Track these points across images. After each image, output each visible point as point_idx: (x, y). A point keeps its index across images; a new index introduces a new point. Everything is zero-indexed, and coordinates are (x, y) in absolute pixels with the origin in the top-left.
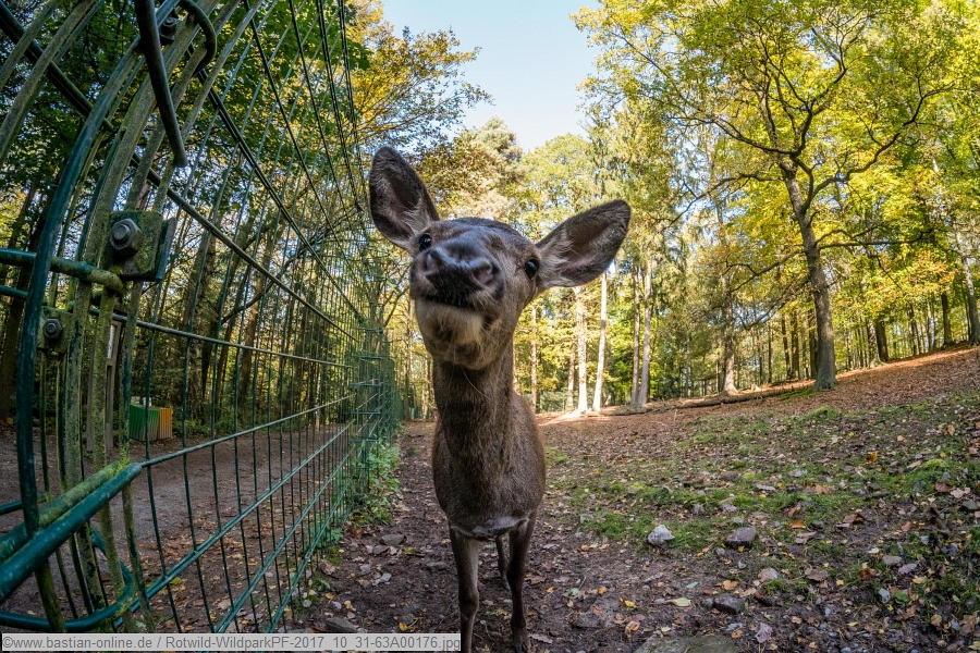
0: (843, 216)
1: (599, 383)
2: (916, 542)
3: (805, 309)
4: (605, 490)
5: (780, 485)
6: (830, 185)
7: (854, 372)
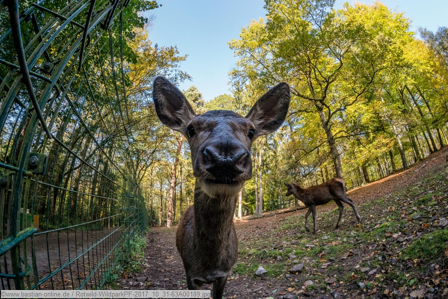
0: (345, 124)
1: (240, 205)
2: (376, 260)
3: (330, 166)
5: (317, 244)
6: (338, 112)
7: (355, 189)
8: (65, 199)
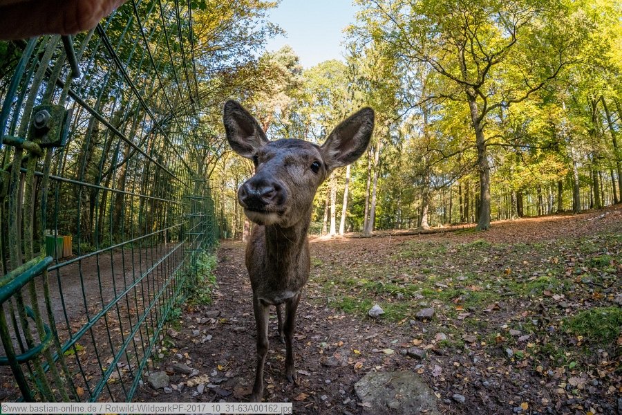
0: (503, 128)
1: (343, 217)
3: (474, 181)
4: (344, 283)
5: (450, 284)
6: (497, 108)
7: (501, 221)
8: (105, 210)
